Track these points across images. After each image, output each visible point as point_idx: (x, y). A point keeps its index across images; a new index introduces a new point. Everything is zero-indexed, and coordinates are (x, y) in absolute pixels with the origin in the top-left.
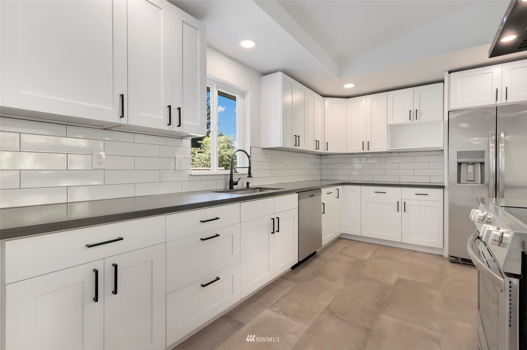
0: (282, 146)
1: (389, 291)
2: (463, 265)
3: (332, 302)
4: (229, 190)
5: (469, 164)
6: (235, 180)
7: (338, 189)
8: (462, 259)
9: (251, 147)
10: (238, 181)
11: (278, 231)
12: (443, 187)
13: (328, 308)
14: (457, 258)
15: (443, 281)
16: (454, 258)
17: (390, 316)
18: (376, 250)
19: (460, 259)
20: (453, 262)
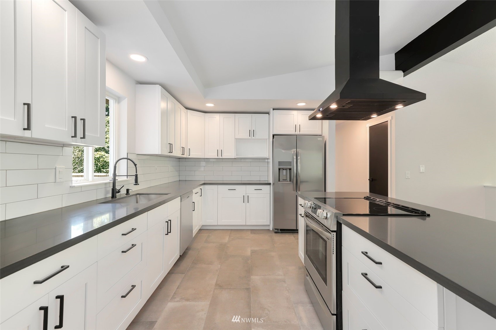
0: (160, 154)
1: (249, 260)
2: (281, 233)
3: (217, 279)
4: (111, 199)
5: (284, 169)
6: (118, 187)
7: (201, 189)
8: (281, 230)
9: (127, 153)
10: (120, 189)
11: (170, 232)
12: (270, 184)
13: (217, 285)
14: (278, 229)
15: (275, 245)
16: (276, 230)
17: (256, 276)
18: (230, 234)
19: (279, 230)
20: (276, 233)
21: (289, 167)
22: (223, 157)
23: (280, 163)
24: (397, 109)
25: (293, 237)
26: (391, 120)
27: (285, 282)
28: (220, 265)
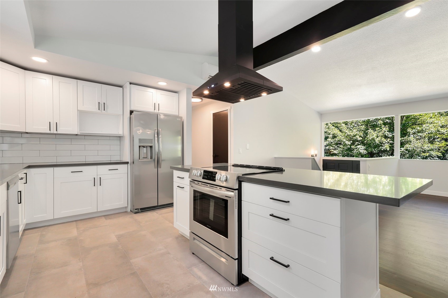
1: (119, 245)
2: (142, 212)
3: (86, 278)
5: (144, 147)
7: (26, 173)
8: (141, 209)
12: (127, 163)
13: (88, 284)
15: (141, 225)
16: (137, 210)
17: (136, 258)
18: (77, 226)
19: (139, 209)
20: (136, 213)
21: (150, 145)
22: (59, 132)
23: (140, 140)
24: (241, 101)
25: (156, 214)
26: (230, 109)
27: (169, 253)
28: (81, 263)
